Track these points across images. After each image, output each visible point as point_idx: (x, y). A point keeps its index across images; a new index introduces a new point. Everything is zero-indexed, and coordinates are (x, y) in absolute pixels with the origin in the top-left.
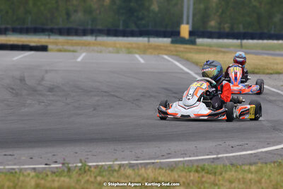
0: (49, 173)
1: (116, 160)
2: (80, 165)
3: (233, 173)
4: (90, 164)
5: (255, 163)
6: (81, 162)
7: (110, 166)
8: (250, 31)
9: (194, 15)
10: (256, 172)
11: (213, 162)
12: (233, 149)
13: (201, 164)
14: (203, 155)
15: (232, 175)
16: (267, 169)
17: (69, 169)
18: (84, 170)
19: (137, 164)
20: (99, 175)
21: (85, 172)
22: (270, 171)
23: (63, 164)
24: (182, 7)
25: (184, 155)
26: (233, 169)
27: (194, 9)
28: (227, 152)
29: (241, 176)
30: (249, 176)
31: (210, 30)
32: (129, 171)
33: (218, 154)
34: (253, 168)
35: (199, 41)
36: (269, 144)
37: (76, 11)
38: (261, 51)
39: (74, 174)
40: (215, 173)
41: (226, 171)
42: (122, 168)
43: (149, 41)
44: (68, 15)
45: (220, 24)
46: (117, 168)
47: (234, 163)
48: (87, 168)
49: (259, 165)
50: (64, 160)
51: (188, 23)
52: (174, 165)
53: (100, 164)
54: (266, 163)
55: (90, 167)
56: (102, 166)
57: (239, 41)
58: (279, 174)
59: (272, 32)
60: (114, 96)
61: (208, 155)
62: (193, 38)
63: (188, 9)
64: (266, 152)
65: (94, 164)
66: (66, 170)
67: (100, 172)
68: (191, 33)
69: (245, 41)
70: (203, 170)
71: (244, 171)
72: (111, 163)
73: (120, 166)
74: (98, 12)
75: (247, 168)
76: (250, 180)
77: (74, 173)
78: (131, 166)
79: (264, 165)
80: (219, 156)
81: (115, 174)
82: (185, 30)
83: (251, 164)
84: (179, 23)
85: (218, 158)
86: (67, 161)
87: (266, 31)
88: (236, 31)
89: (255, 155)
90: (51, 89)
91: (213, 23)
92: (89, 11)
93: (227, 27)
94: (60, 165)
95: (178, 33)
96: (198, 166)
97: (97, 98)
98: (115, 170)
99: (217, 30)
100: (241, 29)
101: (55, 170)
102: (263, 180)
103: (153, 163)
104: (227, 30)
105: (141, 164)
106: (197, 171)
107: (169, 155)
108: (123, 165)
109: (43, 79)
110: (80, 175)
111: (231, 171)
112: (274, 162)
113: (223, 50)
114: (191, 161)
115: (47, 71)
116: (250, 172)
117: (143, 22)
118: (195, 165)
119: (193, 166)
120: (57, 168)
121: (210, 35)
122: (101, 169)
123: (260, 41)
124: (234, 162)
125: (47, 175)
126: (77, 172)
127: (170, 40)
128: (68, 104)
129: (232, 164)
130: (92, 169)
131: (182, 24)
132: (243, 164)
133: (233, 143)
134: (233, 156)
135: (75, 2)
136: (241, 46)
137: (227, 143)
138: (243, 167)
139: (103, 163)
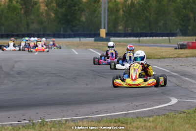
0: (21, 127)
1: (64, 117)
2: (40, 121)
3: (138, 123)
4: (47, 120)
5: (152, 116)
6: (41, 119)
7: (60, 121)
8: (144, 31)
9: (108, 23)
10: (153, 121)
11: (125, 116)
12: (137, 107)
13: (117, 118)
14: (119, 112)
15: (138, 124)
16: (159, 119)
17: (33, 124)
18: (43, 124)
19: (77, 119)
20: (53, 127)
21: (44, 125)
22: (162, 121)
23: (29, 120)
24: (101, 17)
25: (107, 112)
26: (138, 120)
27: (108, 19)
28: (134, 109)
29: (143, 124)
30: (149, 124)
31: (119, 32)
32: (72, 124)
33: (128, 110)
34: (151, 119)
35: (112, 39)
36: (160, 104)
37: (33, 23)
38: (152, 44)
39: (37, 127)
40: (127, 123)
41: (134, 122)
42: (67, 122)
43: (80, 40)
44: (28, 25)
45: (125, 28)
46: (64, 122)
47: (138, 116)
48: (45, 123)
49: (155, 117)
50: (30, 118)
51: (104, 28)
52: (100, 119)
53: (53, 120)
55: (47, 122)
56: (55, 121)
57: (138, 38)
58: (167, 122)
59: (158, 32)
60: (60, 76)
61: (122, 112)
62: (108, 37)
63: (104, 19)
65: (50, 120)
66: (31, 124)
67: (53, 125)
68: (107, 34)
69: (141, 38)
70: (119, 121)
71: (145, 121)
72: (60, 119)
73: (66, 121)
74: (47, 23)
75: (147, 119)
76: (149, 127)
79: (158, 117)
80: (129, 112)
81: (63, 126)
82: (103, 32)
83: (149, 117)
84: (99, 28)
85: (128, 114)
86: (32, 118)
87: (154, 31)
88: (136, 32)
89: (152, 111)
90: (19, 73)
91: (120, 28)
92: (41, 23)
93: (129, 30)
94: (28, 122)
95: (99, 35)
96: (115, 119)
97: (49, 78)
98: (63, 124)
99: (123, 32)
100: (139, 31)
101: (25, 125)
102: (158, 127)
103: (87, 118)
104: (130, 31)
105: (79, 119)
106: (115, 122)
107: (97, 113)
108: (68, 120)
109: (13, 67)
110: (40, 127)
111: (137, 121)
113: (127, 44)
114: (111, 116)
115: (16, 62)
116: (149, 121)
117: (76, 28)
119: (112, 119)
120: (25, 123)
121: (119, 35)
122: (54, 124)
123: (151, 38)
125: (20, 128)
126: (39, 126)
127: (93, 39)
128: (30, 82)
129: (137, 117)
130: (48, 123)
131: (101, 28)
132: (144, 117)
133: (137, 104)
134: (138, 112)
135: (32, 17)
136: (139, 41)
137: (134, 103)
138: (145, 119)
139: (55, 119)
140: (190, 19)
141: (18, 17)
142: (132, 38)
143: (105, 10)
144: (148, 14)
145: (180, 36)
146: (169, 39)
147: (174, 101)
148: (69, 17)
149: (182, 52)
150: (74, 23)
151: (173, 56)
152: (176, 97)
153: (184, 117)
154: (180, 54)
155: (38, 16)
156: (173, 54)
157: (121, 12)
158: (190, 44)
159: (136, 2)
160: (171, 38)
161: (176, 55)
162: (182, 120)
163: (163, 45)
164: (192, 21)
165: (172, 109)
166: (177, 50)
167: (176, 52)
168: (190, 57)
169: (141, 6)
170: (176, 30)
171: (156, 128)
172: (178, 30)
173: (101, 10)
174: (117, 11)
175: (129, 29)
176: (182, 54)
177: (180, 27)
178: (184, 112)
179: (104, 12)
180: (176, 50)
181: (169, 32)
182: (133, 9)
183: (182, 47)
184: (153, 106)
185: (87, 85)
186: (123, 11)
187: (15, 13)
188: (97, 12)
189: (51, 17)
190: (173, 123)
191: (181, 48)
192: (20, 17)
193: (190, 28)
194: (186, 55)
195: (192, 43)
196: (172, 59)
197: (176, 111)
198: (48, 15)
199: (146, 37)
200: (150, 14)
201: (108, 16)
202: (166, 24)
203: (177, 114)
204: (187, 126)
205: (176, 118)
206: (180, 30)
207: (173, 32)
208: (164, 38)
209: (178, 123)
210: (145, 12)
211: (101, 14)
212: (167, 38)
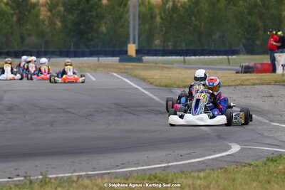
0: (12, 186)
1: (74, 171)
2: (41, 177)
3: (183, 180)
4: (50, 176)
5: (203, 170)
6: (41, 175)
7: (70, 177)
8: (192, 47)
9: (139, 36)
10: (205, 178)
11: (164, 170)
12: (182, 157)
13: (153, 173)
14: (155, 164)
15: (183, 182)
16: (214, 175)
17: (31, 182)
18: (45, 182)
19: (94, 175)
20: (59, 186)
21: (46, 184)
22: (218, 177)
23: (25, 177)
24: (128, 27)
25: (137, 164)
26: (184, 176)
27: (140, 30)
28: (177, 161)
29: (190, 182)
30: (199, 182)
31: (154, 48)
32: (87, 182)
33: (169, 162)
34: (202, 174)
35: (146, 58)
36: (215, 152)
37: (30, 35)
38: (203, 66)
39: (36, 186)
41: (177, 178)
42: (80, 179)
43: (98, 60)
44: (23, 38)
45: (164, 42)
46: (75, 179)
48: (47, 180)
49: (207, 171)
50: (26, 173)
51: (134, 43)
52: (128, 175)
53: (60, 175)
54: (213, 170)
55: (51, 179)
56: (62, 177)
57: (182, 57)
58: (226, 179)
59: (212, 48)
60: (69, 112)
61: (159, 164)
62: (139, 56)
63: (134, 29)
64: (213, 159)
65: (54, 176)
66: (28, 182)
67: (60, 183)
68: (138, 52)
69: (187, 58)
70: (156, 178)
71: (194, 177)
72: (70, 175)
73: (79, 177)
74: (50, 35)
75: (196, 174)
76: (200, 185)
77: (36, 184)
78: (89, 177)
79: (212, 171)
80: (170, 164)
81: (74, 184)
82: (132, 49)
83: (200, 171)
84: (126, 43)
85: (168, 167)
86: (28, 174)
87: (206, 48)
88: (179, 48)
89: (203, 162)
90: (10, 108)
91: (157, 42)
92: (41, 35)
93: (170, 46)
94: (23, 178)
95: (127, 51)
96: (150, 175)
97: (53, 115)
98: (74, 181)
99: (161, 48)
100: (183, 46)
101: (18, 183)
102: (212, 186)
104: (170, 48)
105: (97, 174)
106: (150, 179)
107: (123, 166)
108: (81, 176)
109: (2, 99)
110: (41, 186)
111: (181, 178)
112: (221, 169)
113: (168, 66)
114: (143, 170)
115: (5, 92)
116: (199, 178)
117: (93, 43)
118: (148, 174)
119: (146, 174)
120: (19, 181)
121: (155, 53)
122: (61, 181)
123: (202, 57)
124: (184, 169)
125: (11, 188)
126: (38, 184)
127: (118, 58)
128: (26, 121)
129: (182, 172)
130: (53, 181)
131: (129, 43)
132: (192, 171)
133: (181, 152)
134: (183, 164)
135: (29, 27)
136: (185, 62)
137: (177, 152)
138: (192, 174)
139: (62, 175)
140: (258, 30)
141: (9, 27)
142: (174, 57)
143: (134, 16)
144: (197, 23)
145: (244, 54)
146: (228, 59)
147: (235, 148)
148: (82, 27)
149: (247, 78)
150: (90, 35)
151: (233, 84)
152: (237, 143)
153: (250, 172)
154: (243, 81)
155: (37, 25)
156: (234, 81)
157: (158, 19)
158: (259, 66)
159: (179, 5)
160: (230, 57)
161: (238, 82)
162: (247, 176)
163: (219, 67)
164: (261, 32)
165: (233, 159)
166: (240, 75)
167: (239, 78)
168: (259, 84)
169: (187, 10)
170: (239, 45)
171: (209, 188)
172: (241, 45)
173: (129, 17)
174: (153, 17)
175: (169, 43)
176: (247, 80)
177: (244, 41)
178: (250, 165)
179: (134, 20)
180: (238, 75)
181: (227, 48)
182: (175, 15)
183: (247, 70)
184: (204, 156)
185: (109, 125)
186: (161, 18)
187: (4, 20)
188: (123, 20)
189: (57, 27)
190: (234, 180)
191: (245, 72)
192: (11, 27)
193: (257, 42)
194: (252, 81)
195: (262, 64)
196: (233, 88)
197: (237, 162)
198: (52, 23)
199: (195, 55)
200: (200, 22)
201: (139, 25)
202: (223, 37)
203: (239, 168)
204: (255, 184)
205: (238, 172)
206: (244, 46)
207: (233, 48)
208: (221, 57)
209: (240, 180)
210: (193, 18)
211: (129, 23)
212: (225, 57)
